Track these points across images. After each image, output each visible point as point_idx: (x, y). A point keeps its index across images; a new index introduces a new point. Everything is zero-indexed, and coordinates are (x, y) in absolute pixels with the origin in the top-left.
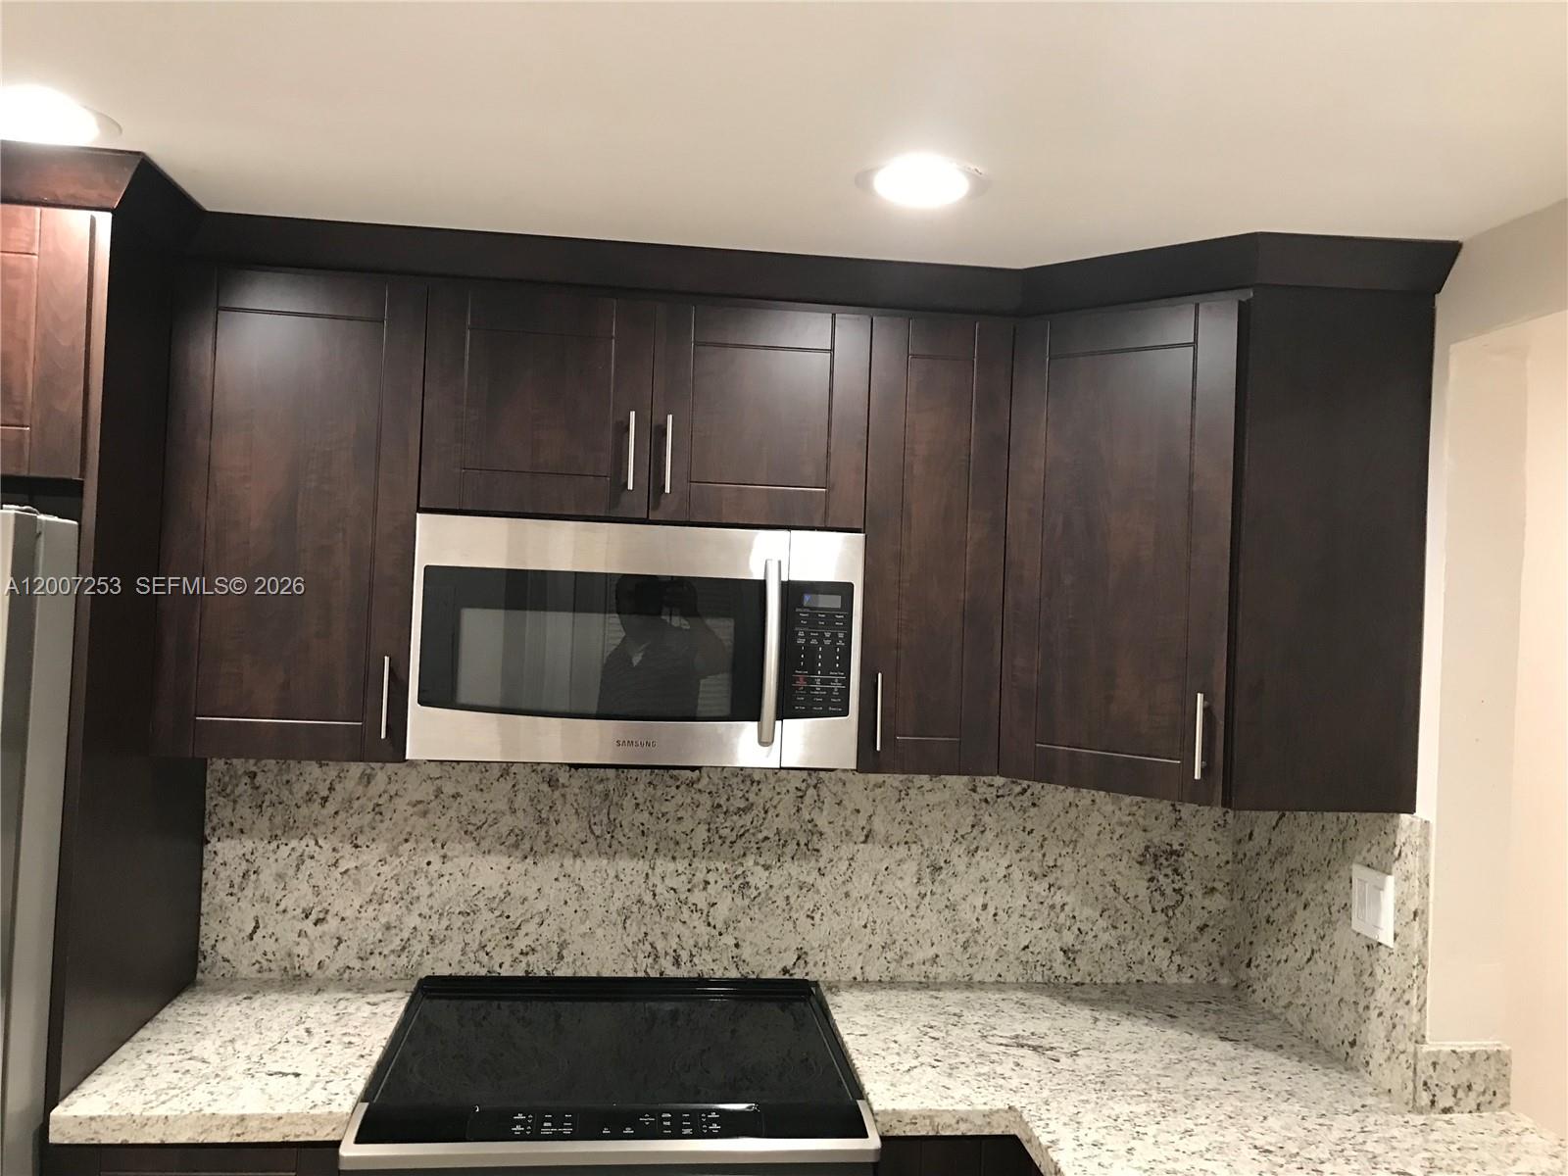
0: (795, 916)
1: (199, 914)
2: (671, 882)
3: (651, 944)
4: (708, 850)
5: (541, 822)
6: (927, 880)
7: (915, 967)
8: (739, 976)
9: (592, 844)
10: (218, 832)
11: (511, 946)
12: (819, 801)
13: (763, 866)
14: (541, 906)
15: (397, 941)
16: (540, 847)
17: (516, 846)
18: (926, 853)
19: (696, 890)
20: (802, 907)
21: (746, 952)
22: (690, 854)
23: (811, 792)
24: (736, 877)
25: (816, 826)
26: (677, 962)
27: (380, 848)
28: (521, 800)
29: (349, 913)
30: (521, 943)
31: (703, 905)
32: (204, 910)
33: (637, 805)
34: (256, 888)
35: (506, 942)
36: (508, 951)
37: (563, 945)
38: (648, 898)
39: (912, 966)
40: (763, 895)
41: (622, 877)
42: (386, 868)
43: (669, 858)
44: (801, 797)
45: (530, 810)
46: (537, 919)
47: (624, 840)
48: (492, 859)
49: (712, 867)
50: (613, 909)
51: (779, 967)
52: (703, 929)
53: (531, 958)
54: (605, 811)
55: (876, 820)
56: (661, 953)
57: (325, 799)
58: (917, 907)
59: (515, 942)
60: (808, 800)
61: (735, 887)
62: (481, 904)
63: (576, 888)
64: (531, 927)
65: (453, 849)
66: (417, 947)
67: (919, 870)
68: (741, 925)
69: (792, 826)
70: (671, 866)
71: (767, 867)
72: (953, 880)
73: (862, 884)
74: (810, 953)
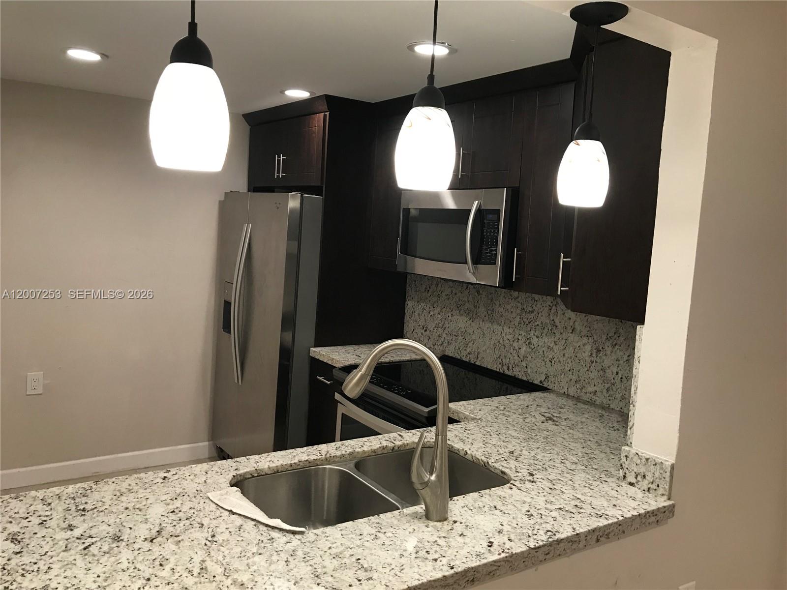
0: (546, 360)
1: (404, 323)
2: (508, 337)
3: (502, 359)
4: (519, 326)
5: (475, 307)
6: (594, 355)
7: (588, 394)
8: (526, 380)
9: (487, 318)
10: (409, 298)
11: (466, 350)
12: (556, 311)
13: (536, 336)
14: (473, 337)
15: (441, 342)
16: (474, 316)
17: (468, 314)
18: (595, 342)
19: (515, 341)
20: (548, 357)
21: (529, 371)
22: (514, 327)
23: (554, 307)
24: (528, 339)
25: (554, 322)
26: (508, 369)
27: (438, 309)
28: (471, 299)
29: (431, 329)
30: (468, 350)
31: (517, 348)
32: (405, 321)
33: (500, 304)
34: (414, 317)
35: (464, 348)
36: (465, 352)
37: (478, 353)
38: (501, 342)
39: (586, 393)
40: (536, 348)
41: (495, 331)
42: (439, 316)
43: (508, 327)
44: (551, 309)
45: (472, 302)
46: (472, 342)
47: (496, 317)
48: (463, 317)
49: (520, 333)
50: (492, 343)
51: (539, 381)
52: (516, 357)
53: (470, 356)
54: (491, 306)
55: (576, 324)
56: (504, 364)
57: (428, 290)
58: (590, 367)
59: (467, 349)
60: (553, 311)
61: (527, 343)
62: (460, 333)
63: (482, 333)
64: (470, 344)
65: (454, 312)
66: (445, 345)
67: (592, 349)
68: (528, 359)
69: (546, 321)
70: (508, 330)
71: (537, 337)
72: (604, 357)
73: (570, 351)
74: (550, 376)
